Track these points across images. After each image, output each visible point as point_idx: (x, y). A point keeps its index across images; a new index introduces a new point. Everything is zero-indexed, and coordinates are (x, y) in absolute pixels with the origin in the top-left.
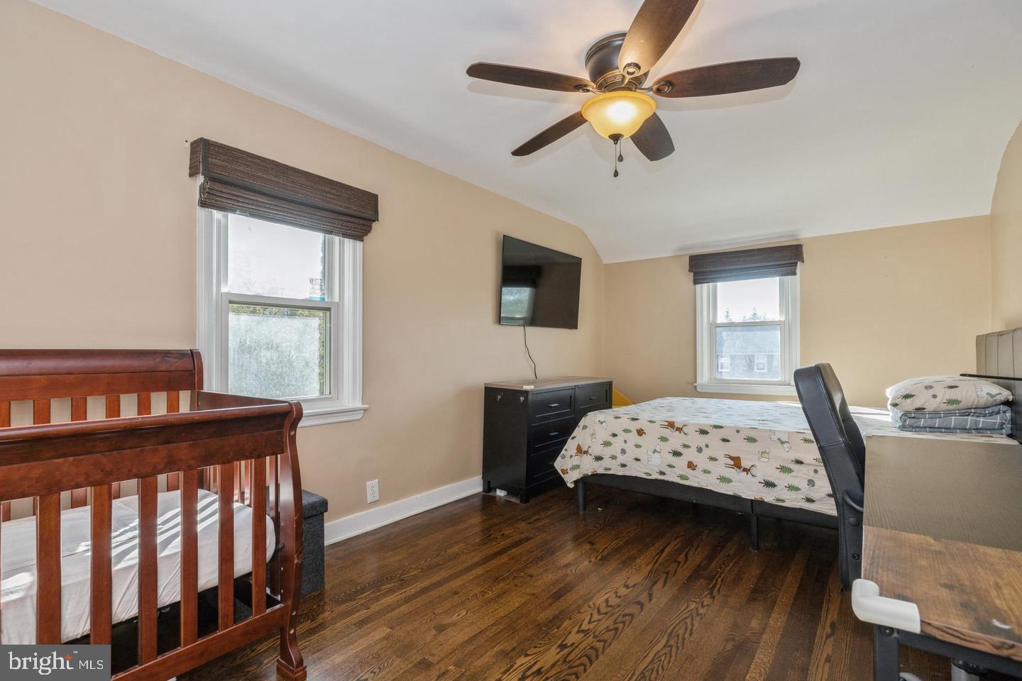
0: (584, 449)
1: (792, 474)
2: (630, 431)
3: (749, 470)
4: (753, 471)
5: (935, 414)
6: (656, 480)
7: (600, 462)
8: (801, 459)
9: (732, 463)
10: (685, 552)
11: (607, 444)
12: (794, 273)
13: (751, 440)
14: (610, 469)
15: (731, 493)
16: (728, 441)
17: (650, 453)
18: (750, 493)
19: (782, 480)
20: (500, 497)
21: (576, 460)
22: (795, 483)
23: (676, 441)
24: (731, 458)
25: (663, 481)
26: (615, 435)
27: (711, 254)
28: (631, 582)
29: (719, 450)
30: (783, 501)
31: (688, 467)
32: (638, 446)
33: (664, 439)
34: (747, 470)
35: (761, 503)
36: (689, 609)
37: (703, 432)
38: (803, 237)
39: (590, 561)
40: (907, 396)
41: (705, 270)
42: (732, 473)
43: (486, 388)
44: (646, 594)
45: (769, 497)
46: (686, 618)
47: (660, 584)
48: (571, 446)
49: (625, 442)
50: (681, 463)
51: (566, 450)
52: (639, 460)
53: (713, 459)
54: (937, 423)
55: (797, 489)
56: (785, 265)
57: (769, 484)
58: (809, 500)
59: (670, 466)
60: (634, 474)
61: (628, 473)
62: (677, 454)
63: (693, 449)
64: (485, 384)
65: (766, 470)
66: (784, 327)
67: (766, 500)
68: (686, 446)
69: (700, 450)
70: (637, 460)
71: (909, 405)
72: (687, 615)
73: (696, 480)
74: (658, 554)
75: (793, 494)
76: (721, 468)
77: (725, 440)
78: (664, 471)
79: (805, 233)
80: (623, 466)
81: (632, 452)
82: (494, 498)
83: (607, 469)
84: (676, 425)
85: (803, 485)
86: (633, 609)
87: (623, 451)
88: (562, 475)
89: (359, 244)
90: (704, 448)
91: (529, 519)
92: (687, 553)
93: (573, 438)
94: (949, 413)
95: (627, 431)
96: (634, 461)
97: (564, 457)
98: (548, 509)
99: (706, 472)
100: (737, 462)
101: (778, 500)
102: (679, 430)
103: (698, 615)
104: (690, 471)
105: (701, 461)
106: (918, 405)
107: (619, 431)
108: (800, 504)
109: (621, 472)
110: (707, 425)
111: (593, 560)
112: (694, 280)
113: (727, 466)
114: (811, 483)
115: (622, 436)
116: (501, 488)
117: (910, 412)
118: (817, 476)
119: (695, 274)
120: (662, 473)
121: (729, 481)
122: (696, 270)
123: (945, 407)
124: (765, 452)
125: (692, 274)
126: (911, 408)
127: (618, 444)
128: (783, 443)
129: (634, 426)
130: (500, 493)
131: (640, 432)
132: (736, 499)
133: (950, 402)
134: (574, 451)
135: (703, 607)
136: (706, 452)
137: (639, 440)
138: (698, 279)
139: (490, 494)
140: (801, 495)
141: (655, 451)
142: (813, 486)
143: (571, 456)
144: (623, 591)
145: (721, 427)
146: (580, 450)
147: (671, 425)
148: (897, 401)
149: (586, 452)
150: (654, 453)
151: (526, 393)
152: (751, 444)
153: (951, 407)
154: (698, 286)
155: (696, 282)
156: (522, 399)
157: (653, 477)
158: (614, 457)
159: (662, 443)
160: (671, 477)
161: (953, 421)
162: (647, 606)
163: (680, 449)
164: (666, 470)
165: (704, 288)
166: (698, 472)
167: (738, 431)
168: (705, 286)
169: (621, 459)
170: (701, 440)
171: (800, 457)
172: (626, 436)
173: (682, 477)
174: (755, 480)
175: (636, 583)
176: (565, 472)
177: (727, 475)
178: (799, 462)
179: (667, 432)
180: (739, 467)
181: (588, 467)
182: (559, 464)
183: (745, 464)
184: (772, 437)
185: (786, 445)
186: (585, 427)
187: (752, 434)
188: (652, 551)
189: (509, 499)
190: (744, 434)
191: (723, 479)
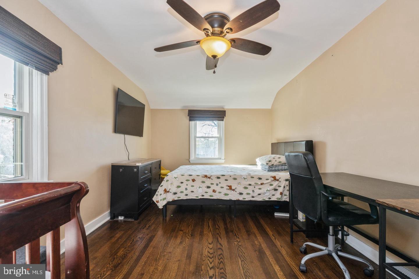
0: (168, 190)
1: (248, 189)
2: (189, 180)
3: (234, 190)
4: (236, 190)
5: (276, 165)
6: (201, 199)
7: (176, 195)
8: (251, 184)
9: (229, 188)
10: (216, 225)
11: (179, 187)
12: (223, 120)
13: (235, 179)
14: (180, 197)
15: (229, 199)
16: (227, 180)
17: (198, 188)
18: (235, 198)
19: (245, 192)
20: (121, 220)
21: (164, 196)
22: (249, 192)
23: (208, 182)
24: (228, 186)
25: (203, 198)
26: (182, 183)
27: (197, 110)
28: (210, 241)
29: (224, 184)
30: (245, 199)
31: (213, 192)
32: (192, 186)
33: (203, 182)
34: (233, 190)
35: (238, 201)
36: (236, 245)
37: (218, 178)
38: (226, 108)
39: (188, 238)
40: (270, 161)
41: (194, 116)
42: (229, 192)
43: (112, 166)
44: (218, 245)
45: (241, 198)
46: (238, 248)
47: (219, 239)
48: (160, 190)
49: (187, 185)
50: (210, 191)
51: (158, 192)
52: (193, 192)
53: (222, 187)
54: (277, 168)
55: (249, 194)
56: (221, 117)
57: (241, 194)
58: (253, 197)
59: (206, 192)
60: (191, 198)
61: (188, 198)
62: (208, 187)
63: (215, 185)
64: (112, 164)
65: (240, 189)
66: (219, 139)
67: (240, 199)
68: (212, 184)
69: (217, 185)
70: (192, 192)
71: (270, 164)
72: (237, 247)
73: (216, 196)
74: (209, 228)
75: (248, 196)
76: (225, 191)
77: (226, 180)
78: (203, 194)
79: (227, 107)
80: (187, 195)
81: (190, 189)
82: (117, 221)
83: (178, 198)
84: (208, 176)
85: (251, 192)
86: (220, 252)
87: (186, 189)
88: (157, 203)
89: (45, 77)
90: (219, 184)
91: (145, 227)
92: (217, 225)
93: (161, 186)
94: (279, 165)
95: (187, 180)
96: (191, 192)
97: (157, 195)
98: (150, 220)
99: (220, 193)
100: (230, 188)
101: (244, 199)
102: (209, 178)
103: (240, 246)
104: (214, 193)
105: (218, 189)
106: (272, 164)
107: (184, 181)
108: (250, 199)
109: (185, 198)
110: (219, 175)
111: (188, 237)
112: (189, 119)
113: (227, 189)
114: (253, 191)
115: (185, 183)
116: (121, 215)
117: (270, 166)
118: (255, 189)
119: (190, 117)
120: (203, 196)
121: (228, 195)
122: (191, 116)
123: (278, 164)
124: (240, 183)
125: (189, 117)
126: (271, 165)
127: (183, 186)
128: (245, 179)
129: (191, 178)
130: (121, 218)
131: (194, 180)
132: (230, 201)
133: (280, 162)
134: (162, 192)
135: (239, 242)
136: (220, 185)
137: (193, 184)
138: (191, 119)
139: (115, 220)
140: (251, 196)
141: (200, 187)
142: (254, 192)
143: (161, 195)
144: (211, 246)
145: (224, 175)
146: (166, 191)
147: (206, 176)
148: (268, 163)
149: (168, 192)
150: (199, 188)
151: (137, 167)
152: (235, 180)
153: (279, 164)
154: (191, 122)
155: (190, 120)
156: (135, 170)
157: (199, 198)
158: (182, 192)
159: (203, 184)
160: (207, 196)
161: (280, 168)
162: (223, 249)
163: (210, 185)
164: (204, 194)
165: (192, 123)
166: (217, 193)
167: (230, 176)
168: (193, 122)
169: (185, 192)
170: (218, 181)
171: (250, 183)
172: (187, 183)
173: (211, 196)
174: (236, 193)
175: (212, 241)
176: (158, 202)
177: (227, 193)
178: (250, 185)
179: (204, 180)
180: (231, 189)
181: (170, 198)
182: (155, 199)
183: (233, 188)
184: (242, 177)
185: (246, 179)
186: (167, 181)
187: (235, 177)
188: (206, 227)
189: (125, 220)
190: (233, 177)
191: (226, 195)
